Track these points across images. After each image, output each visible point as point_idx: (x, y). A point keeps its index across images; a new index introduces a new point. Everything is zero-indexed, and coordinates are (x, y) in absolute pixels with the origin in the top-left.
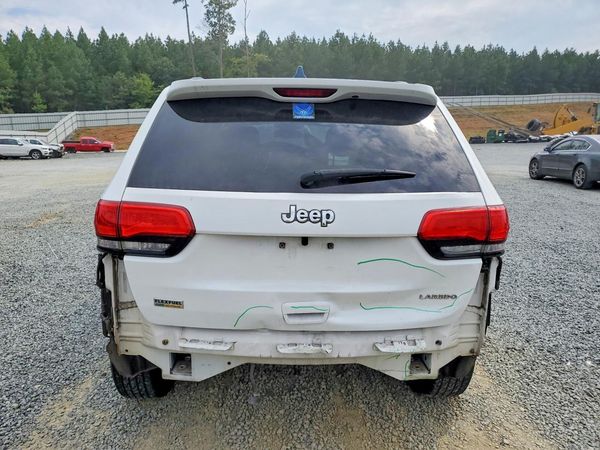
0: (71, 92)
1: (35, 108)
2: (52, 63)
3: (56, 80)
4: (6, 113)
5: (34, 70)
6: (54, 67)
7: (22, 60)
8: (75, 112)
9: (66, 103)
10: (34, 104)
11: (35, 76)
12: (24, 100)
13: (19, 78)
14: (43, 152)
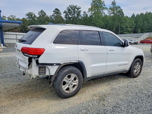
0: (149, 28)
1: (138, 32)
2: (145, 20)
3: (145, 25)
4: (131, 33)
5: (140, 23)
6: (146, 22)
7: (138, 21)
8: (148, 33)
9: (147, 30)
10: (138, 31)
11: (140, 24)
12: (136, 30)
13: (136, 25)
14: (132, 43)
